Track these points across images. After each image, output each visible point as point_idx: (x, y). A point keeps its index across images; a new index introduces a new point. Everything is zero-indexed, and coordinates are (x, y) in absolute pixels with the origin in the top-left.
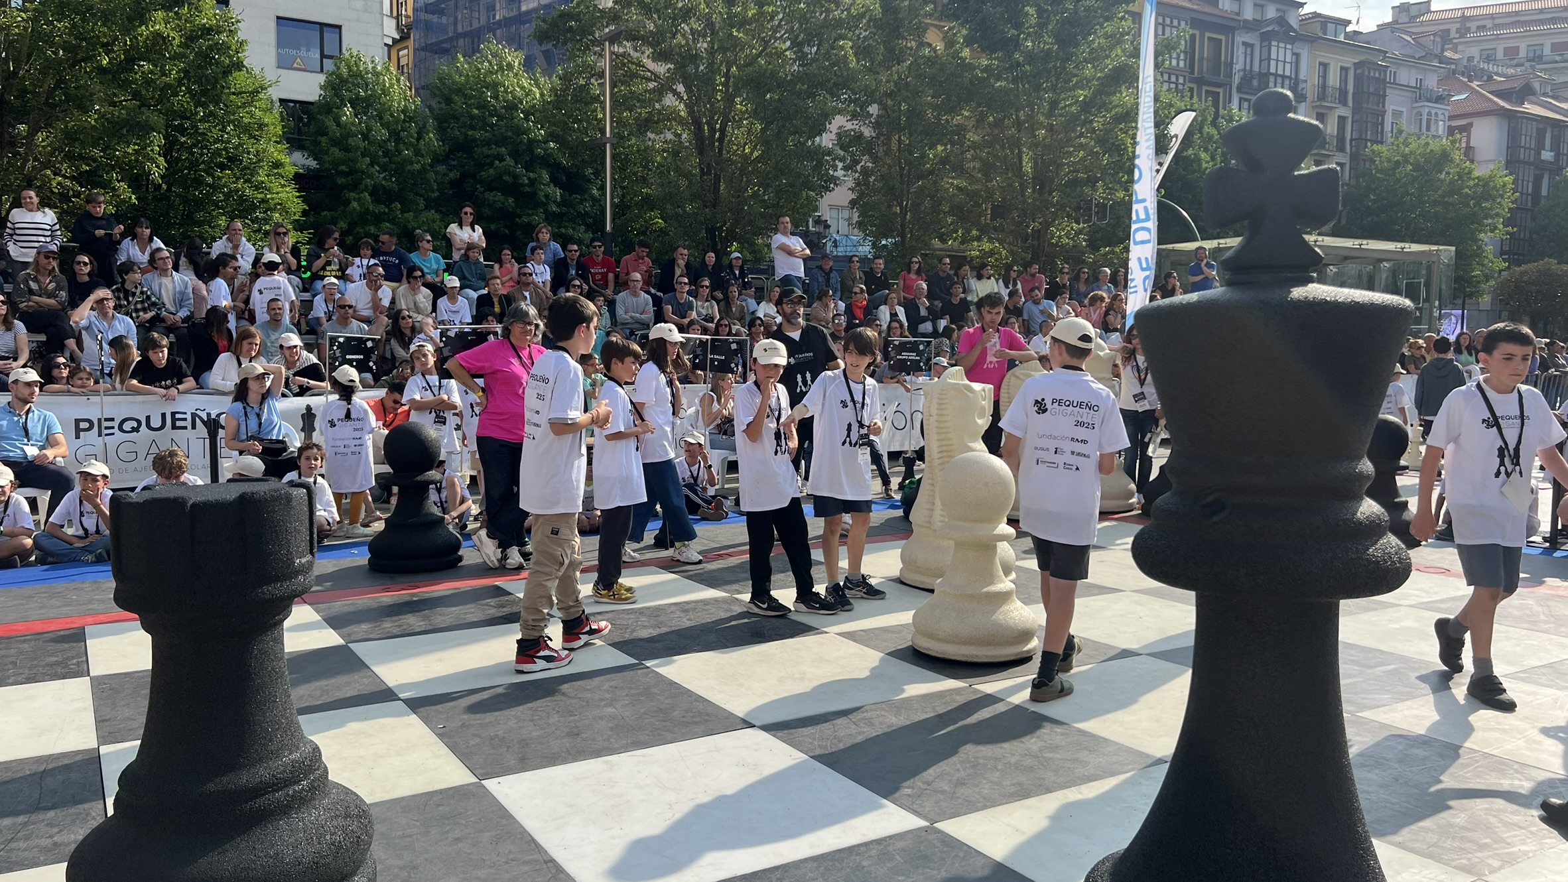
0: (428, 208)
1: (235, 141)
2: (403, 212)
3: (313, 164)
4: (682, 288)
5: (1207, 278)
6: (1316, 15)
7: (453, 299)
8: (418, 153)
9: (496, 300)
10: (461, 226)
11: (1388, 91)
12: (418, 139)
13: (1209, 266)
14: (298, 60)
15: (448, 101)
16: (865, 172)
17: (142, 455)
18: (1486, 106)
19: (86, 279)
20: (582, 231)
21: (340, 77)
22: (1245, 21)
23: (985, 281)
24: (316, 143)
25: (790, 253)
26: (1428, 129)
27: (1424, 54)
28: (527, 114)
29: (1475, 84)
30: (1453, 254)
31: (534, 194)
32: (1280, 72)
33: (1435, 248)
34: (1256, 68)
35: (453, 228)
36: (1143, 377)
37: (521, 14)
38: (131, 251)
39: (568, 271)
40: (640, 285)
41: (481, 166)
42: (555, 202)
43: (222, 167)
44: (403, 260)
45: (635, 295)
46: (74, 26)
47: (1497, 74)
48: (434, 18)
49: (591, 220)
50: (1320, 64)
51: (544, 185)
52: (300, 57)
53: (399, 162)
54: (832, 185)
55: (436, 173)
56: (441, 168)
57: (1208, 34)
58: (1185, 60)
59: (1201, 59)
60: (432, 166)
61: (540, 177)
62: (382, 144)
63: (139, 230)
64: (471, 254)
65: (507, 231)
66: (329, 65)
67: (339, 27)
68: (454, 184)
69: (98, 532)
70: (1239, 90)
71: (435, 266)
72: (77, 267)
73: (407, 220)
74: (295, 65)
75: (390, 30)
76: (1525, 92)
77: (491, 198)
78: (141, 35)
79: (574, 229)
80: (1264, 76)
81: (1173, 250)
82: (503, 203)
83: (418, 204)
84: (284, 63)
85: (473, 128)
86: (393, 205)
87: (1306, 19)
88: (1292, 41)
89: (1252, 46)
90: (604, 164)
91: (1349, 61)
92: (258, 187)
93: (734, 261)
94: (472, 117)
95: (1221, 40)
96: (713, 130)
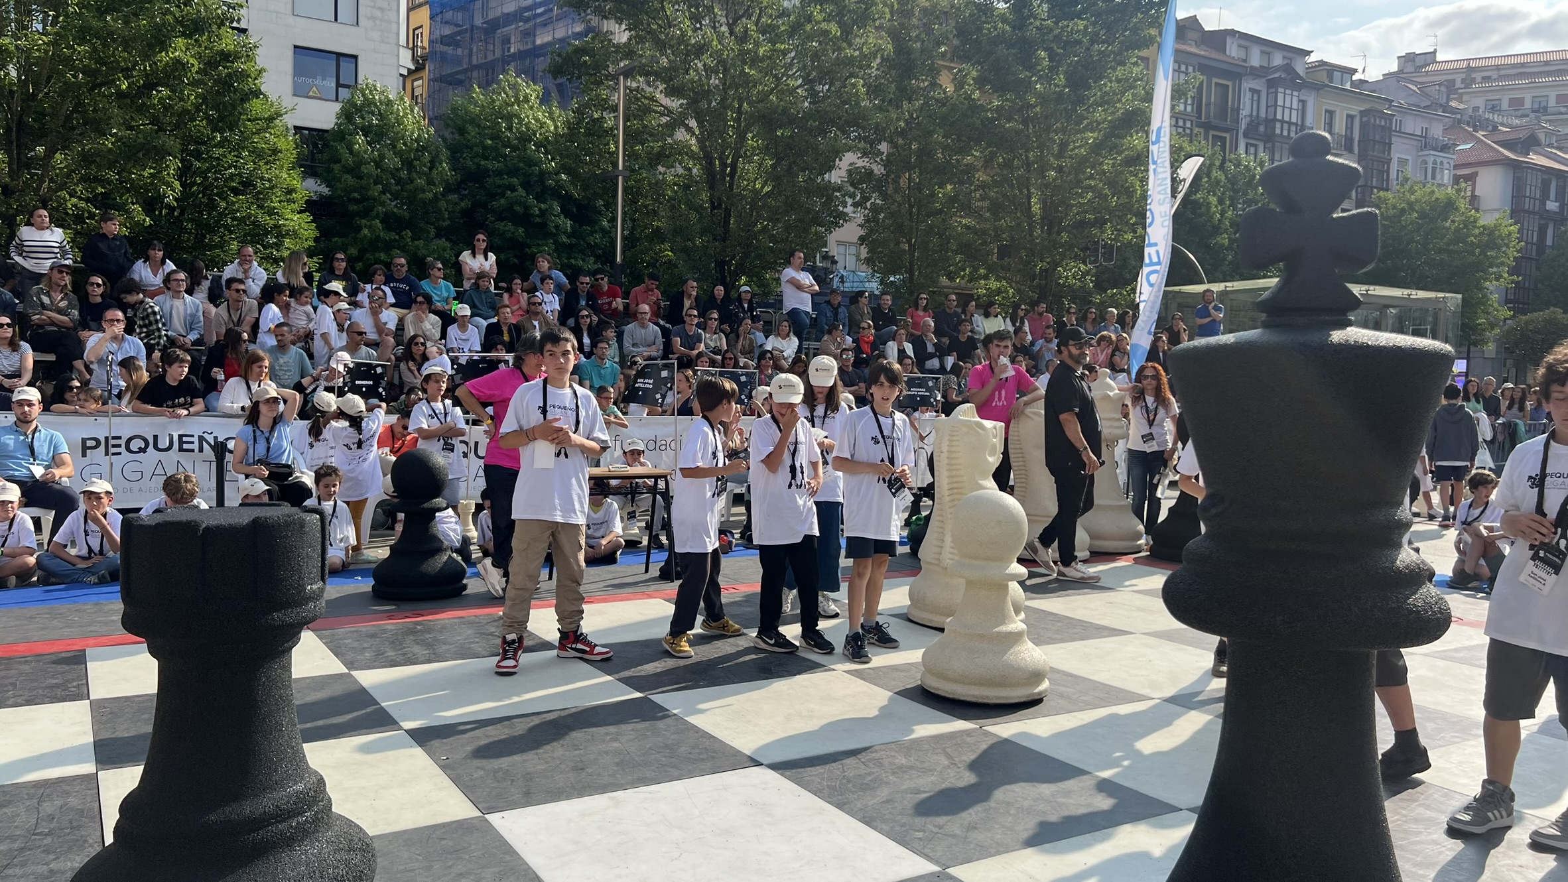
0: (438, 236)
1: (251, 166)
2: (413, 239)
3: (325, 190)
4: (692, 320)
5: (1214, 321)
6: (1322, 63)
7: (463, 328)
8: (430, 182)
9: (505, 329)
10: (474, 255)
11: (1393, 139)
12: (431, 169)
13: (1217, 308)
14: (314, 88)
15: (462, 131)
16: (875, 209)
17: (147, 475)
18: (1492, 156)
19: (99, 300)
20: (591, 262)
21: (354, 105)
22: (1252, 68)
23: (991, 319)
24: (330, 170)
25: (799, 287)
26: (1433, 177)
27: (1429, 103)
28: (539, 145)
29: (1480, 134)
30: (1460, 301)
31: (544, 225)
32: (1287, 118)
33: (1441, 295)
34: (1263, 114)
35: (466, 256)
36: (1151, 418)
37: (536, 48)
38: (142, 271)
39: (578, 302)
40: (648, 317)
41: (493, 196)
42: (565, 233)
43: (236, 192)
44: (413, 287)
45: (643, 326)
46: (95, 50)
47: (1502, 124)
48: (450, 50)
49: (600, 252)
50: (1326, 111)
51: (555, 216)
52: (316, 86)
53: (411, 190)
54: (841, 222)
55: (448, 202)
56: (453, 197)
57: (1214, 80)
58: (1192, 105)
59: (1208, 105)
60: (443, 194)
61: (551, 208)
62: (394, 173)
63: (151, 252)
64: (481, 283)
65: (516, 261)
66: (344, 93)
67: (355, 57)
68: (465, 213)
69: (101, 551)
70: (1245, 135)
71: (445, 294)
72: (90, 289)
73: (417, 248)
74: (311, 94)
75: (406, 60)
76: (1530, 143)
77: (501, 228)
78: (161, 61)
79: (583, 260)
80: (1271, 122)
81: (1180, 292)
82: (513, 233)
83: (429, 233)
84: (300, 91)
85: (486, 158)
86: (404, 233)
87: (1312, 67)
88: (1299, 88)
89: (1258, 92)
90: (615, 196)
91: (1355, 108)
92: (271, 212)
93: (743, 295)
94: (485, 148)
95: (1228, 86)
96: (724, 165)
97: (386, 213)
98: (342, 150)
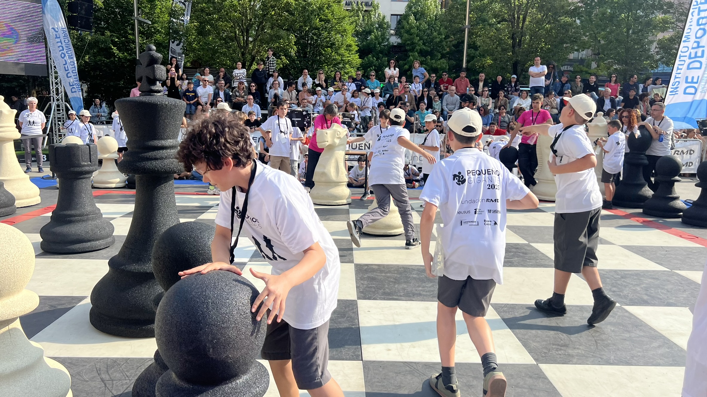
7: (377, 98)
10: (390, 69)
19: (254, 91)
39: (430, 86)
40: (454, 91)
64: (390, 80)
72: (251, 88)
90: (463, 37)
93: (513, 80)
97: (420, 50)
98: (404, 23)
